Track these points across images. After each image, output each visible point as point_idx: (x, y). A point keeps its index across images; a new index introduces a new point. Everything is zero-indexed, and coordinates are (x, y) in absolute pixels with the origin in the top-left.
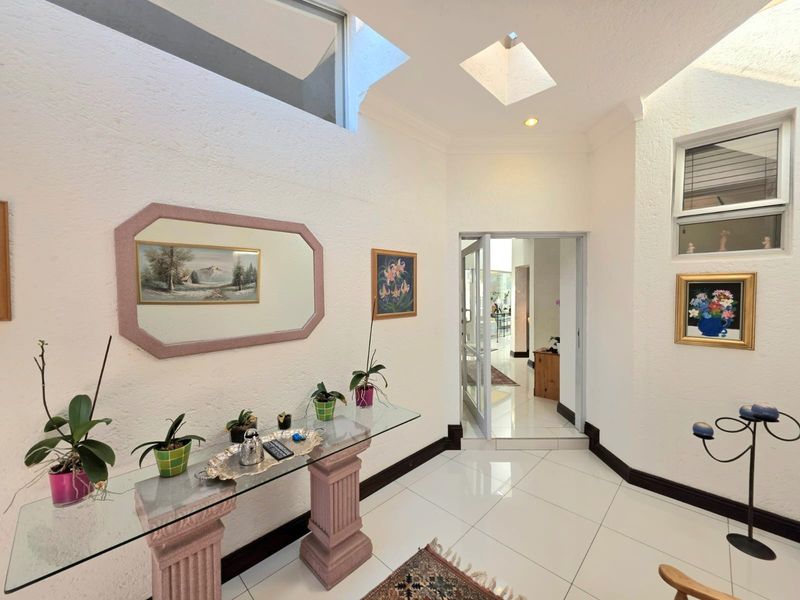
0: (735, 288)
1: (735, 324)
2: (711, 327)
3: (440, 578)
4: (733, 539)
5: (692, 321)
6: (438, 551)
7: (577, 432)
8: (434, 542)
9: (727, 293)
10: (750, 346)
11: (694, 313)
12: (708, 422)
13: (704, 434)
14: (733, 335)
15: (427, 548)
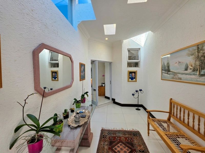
0: (135, 73)
1: (135, 78)
2: (132, 79)
3: (108, 133)
4: (137, 109)
5: (130, 78)
6: (104, 129)
7: (111, 101)
8: (102, 127)
9: (134, 73)
10: (136, 81)
11: (130, 77)
12: (133, 93)
13: (133, 95)
14: (134, 80)
15: (102, 129)
